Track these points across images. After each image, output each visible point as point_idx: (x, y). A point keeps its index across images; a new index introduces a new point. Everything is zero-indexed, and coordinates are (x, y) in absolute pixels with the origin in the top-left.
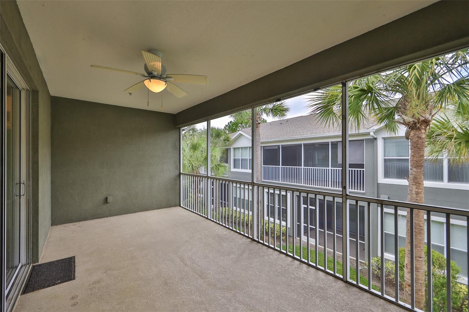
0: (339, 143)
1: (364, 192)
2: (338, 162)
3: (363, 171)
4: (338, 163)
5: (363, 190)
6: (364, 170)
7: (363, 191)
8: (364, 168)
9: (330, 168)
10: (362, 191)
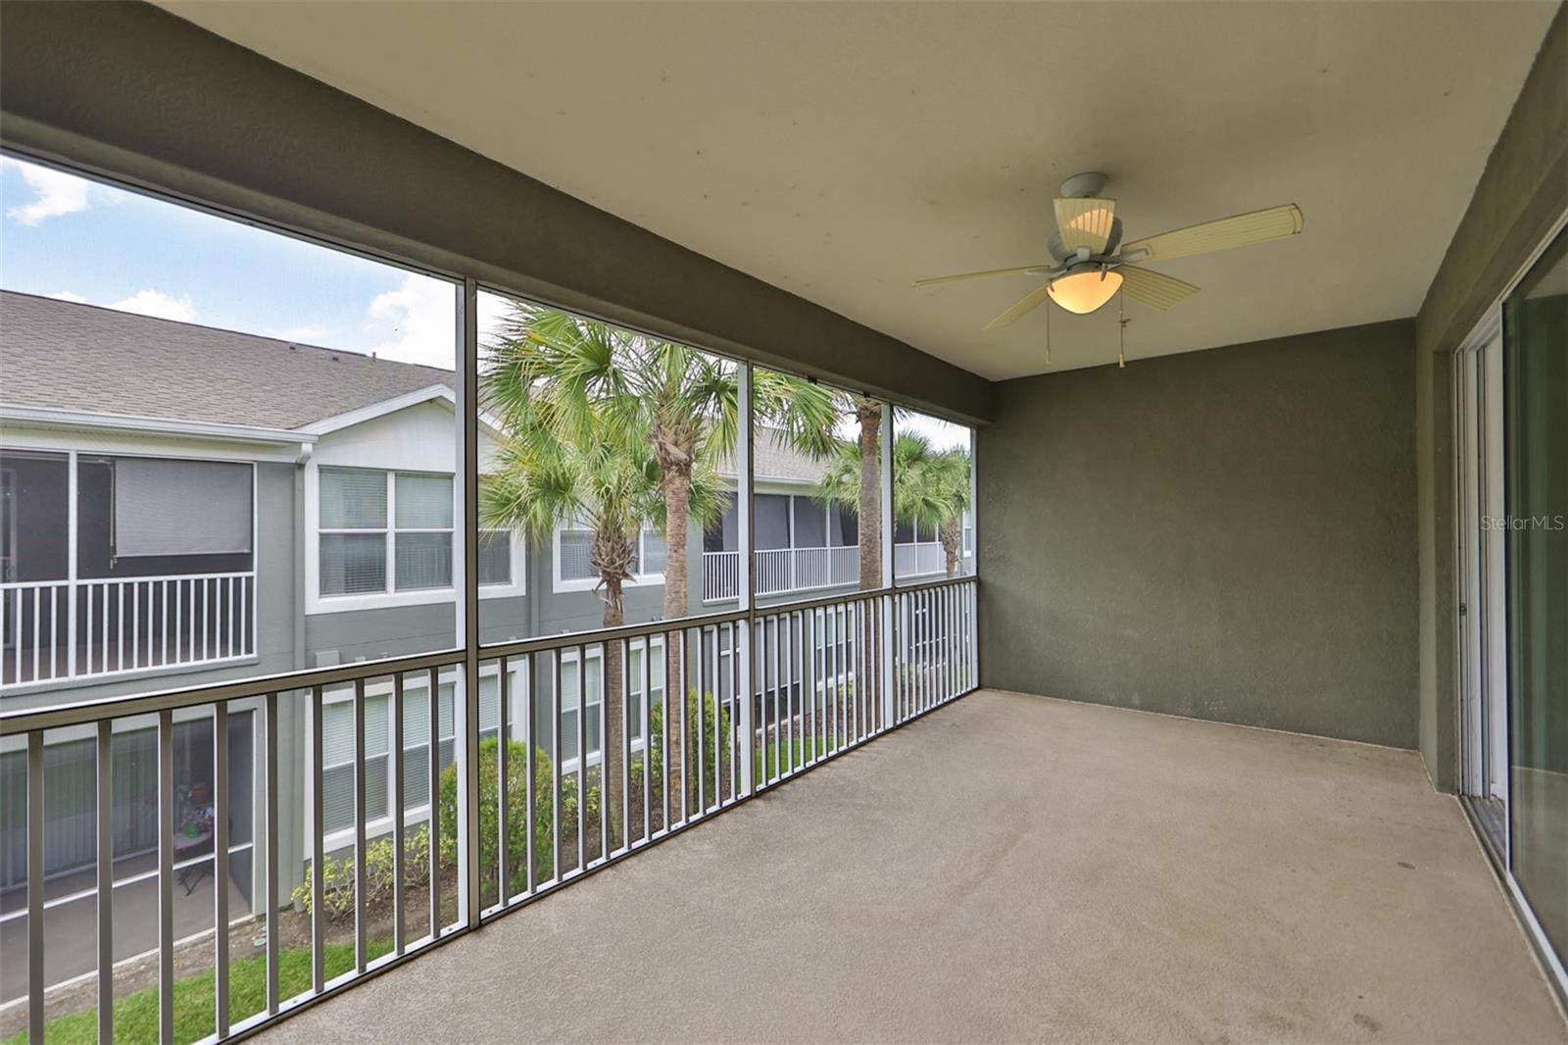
0: (119, 465)
1: (255, 659)
2: (115, 553)
3: (249, 580)
4: (118, 555)
5: (249, 650)
6: (252, 578)
7: (249, 656)
8: (252, 570)
9: (73, 582)
10: (243, 656)
